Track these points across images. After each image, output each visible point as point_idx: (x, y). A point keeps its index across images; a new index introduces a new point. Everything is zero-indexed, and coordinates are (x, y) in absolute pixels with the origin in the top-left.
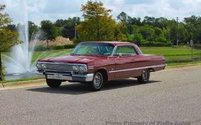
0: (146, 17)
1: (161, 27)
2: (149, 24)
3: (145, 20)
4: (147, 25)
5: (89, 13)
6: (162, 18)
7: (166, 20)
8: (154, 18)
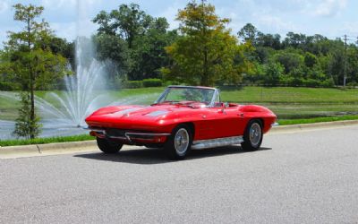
0: (291, 34)
1: (316, 53)
2: (295, 46)
3: (287, 39)
4: (292, 48)
5: (191, 25)
6: (318, 36)
7: (326, 39)
8: (303, 36)
